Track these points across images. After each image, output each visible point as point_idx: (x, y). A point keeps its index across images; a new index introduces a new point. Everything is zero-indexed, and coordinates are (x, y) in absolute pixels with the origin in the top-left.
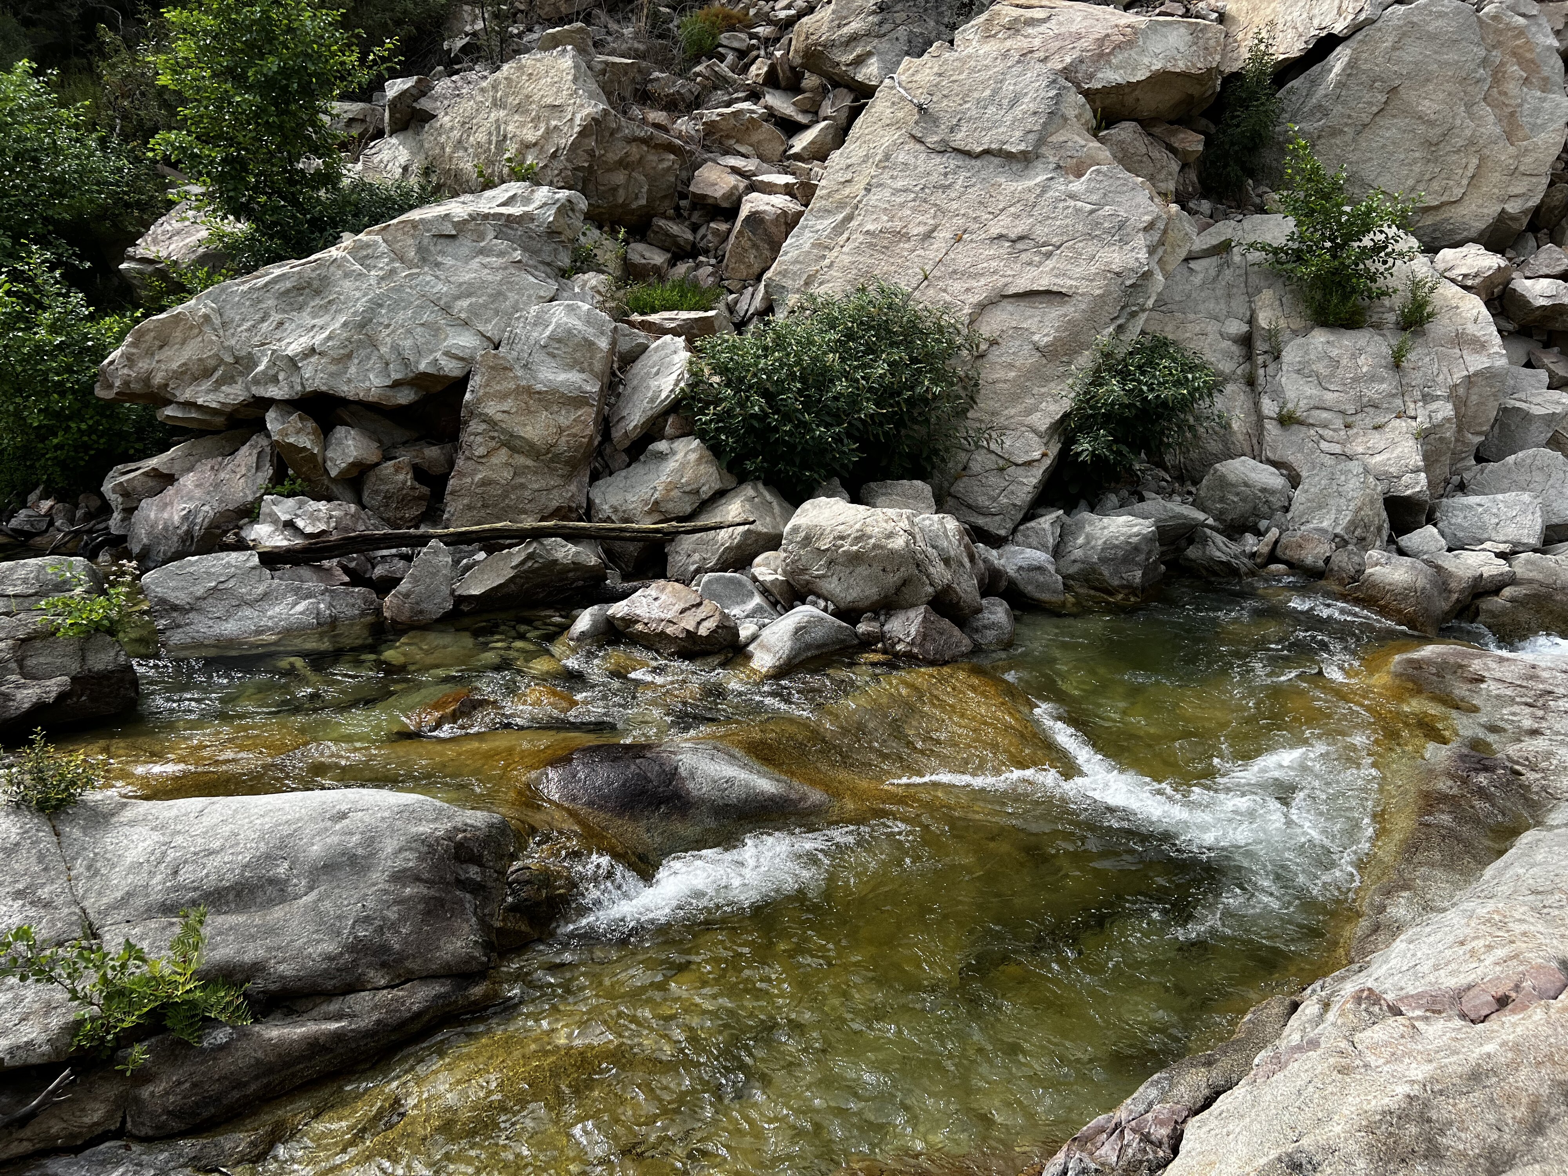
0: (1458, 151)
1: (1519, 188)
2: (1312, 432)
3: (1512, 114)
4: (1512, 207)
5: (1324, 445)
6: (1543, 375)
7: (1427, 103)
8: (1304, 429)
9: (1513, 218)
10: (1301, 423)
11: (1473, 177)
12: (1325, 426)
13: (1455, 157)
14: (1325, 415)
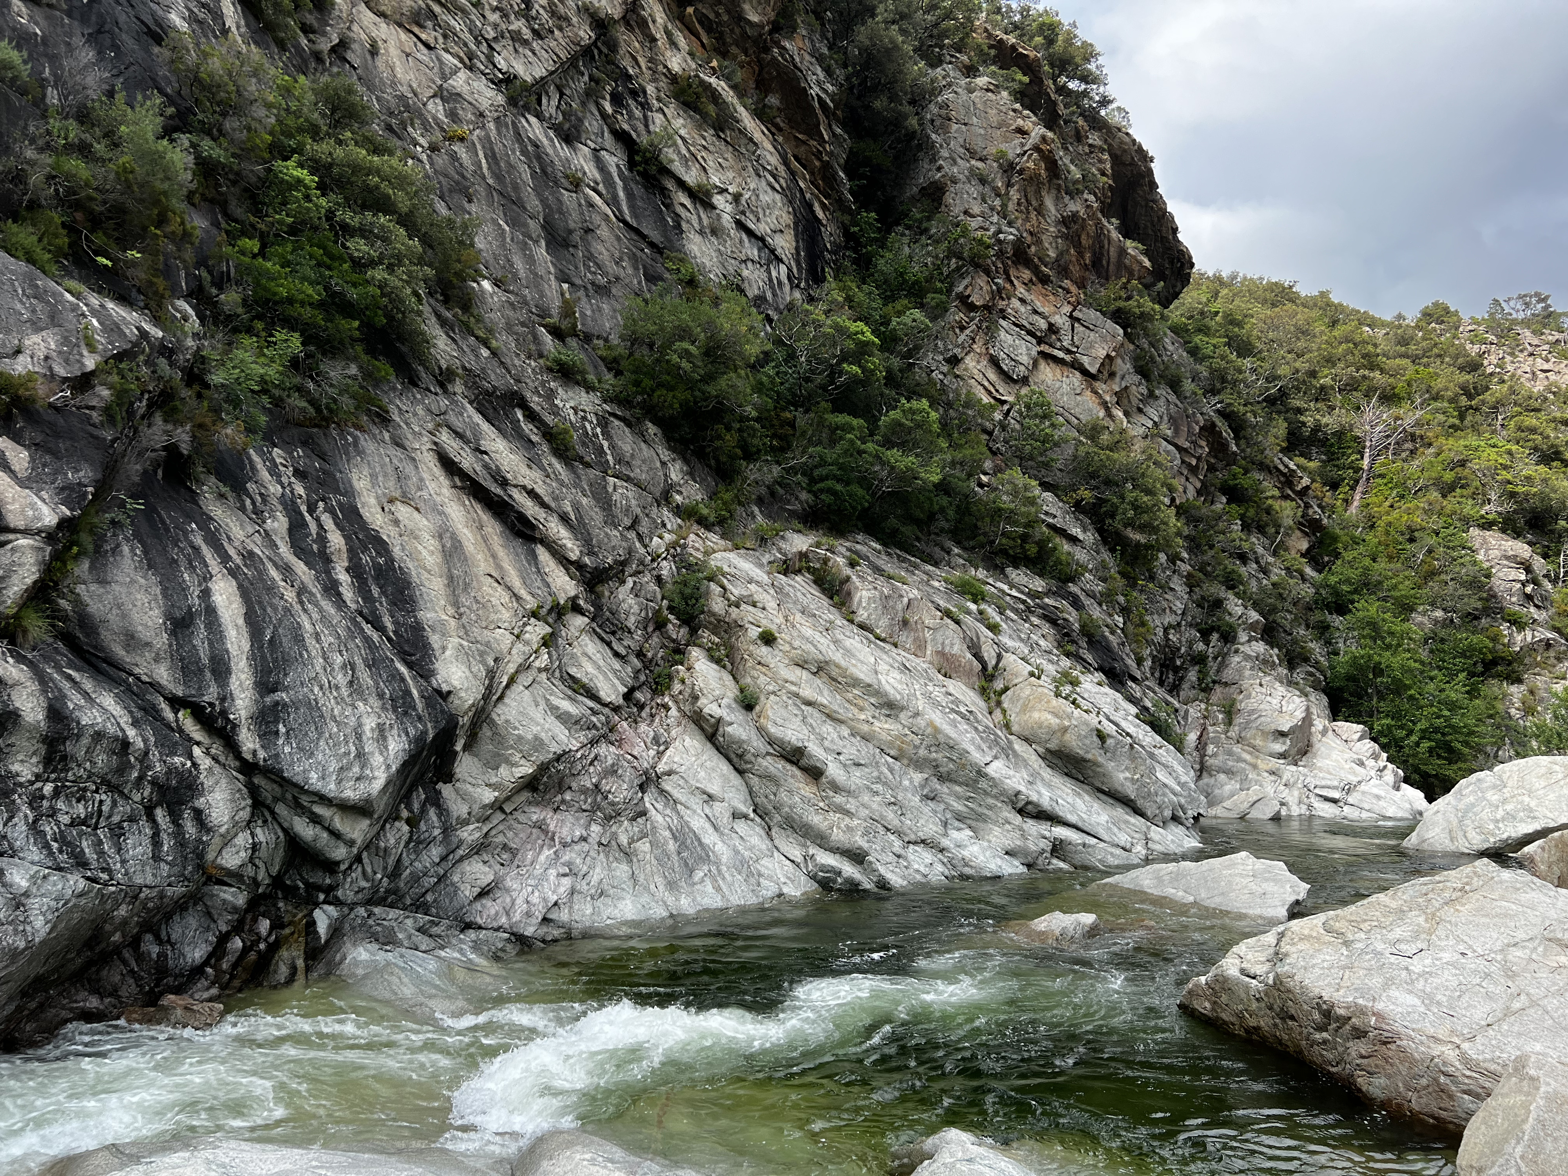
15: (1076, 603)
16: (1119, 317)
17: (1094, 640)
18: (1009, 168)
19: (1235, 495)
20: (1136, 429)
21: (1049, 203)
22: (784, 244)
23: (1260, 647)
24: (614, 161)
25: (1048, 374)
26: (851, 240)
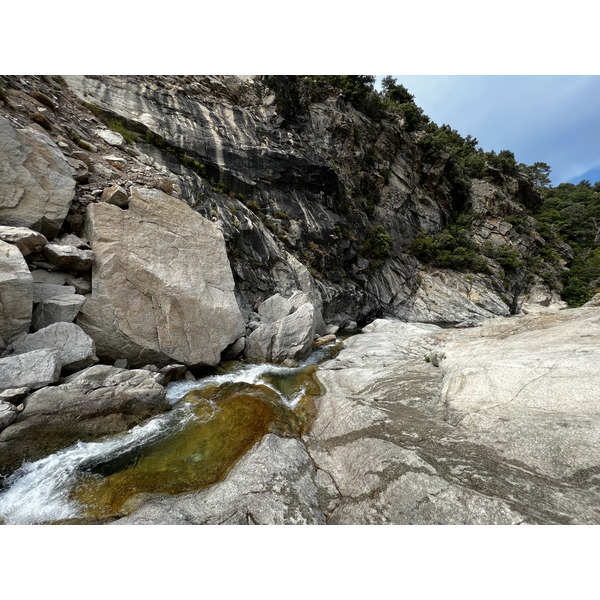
3: (43, 177)
6: (72, 288)
9: (50, 222)
15: (492, 279)
16: (512, 223)
17: (495, 285)
18: (486, 198)
19: (543, 254)
20: (515, 244)
21: (496, 203)
22: (438, 221)
23: (541, 286)
24: (410, 214)
25: (493, 236)
26: (452, 216)
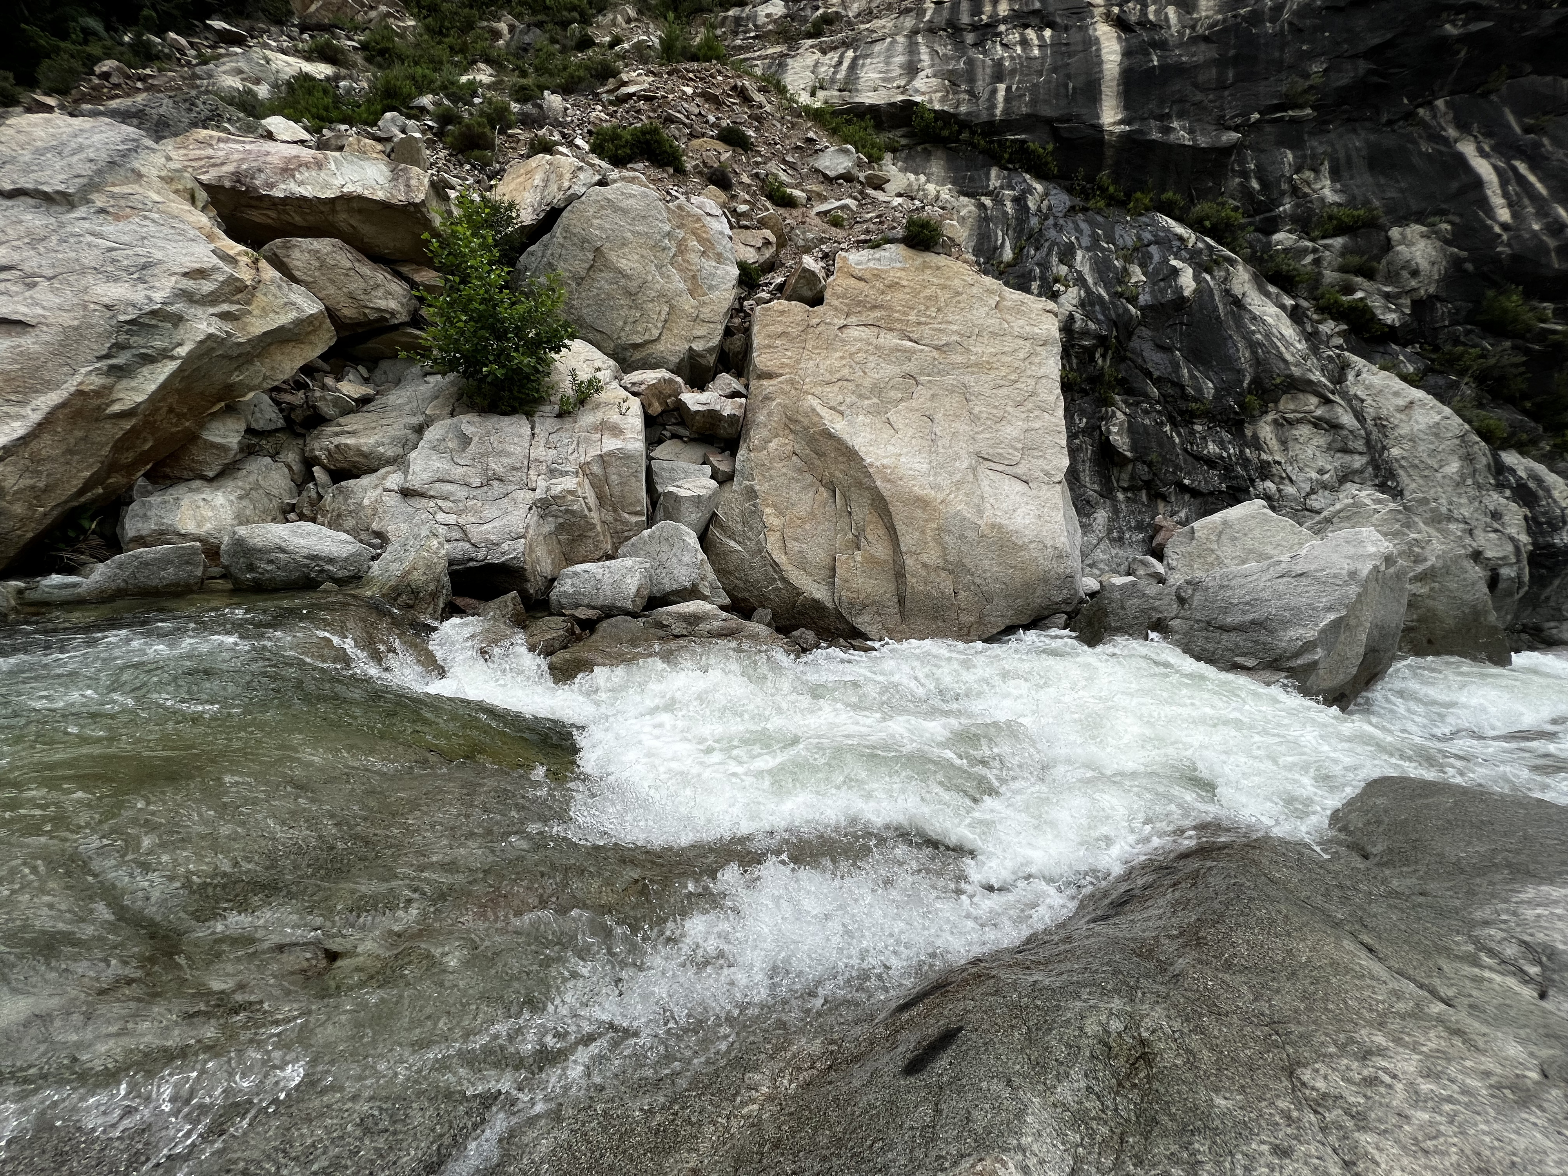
0: (652, 301)
1: (701, 331)
2: (432, 504)
3: (694, 277)
4: (698, 346)
5: (440, 516)
6: (708, 469)
7: (624, 261)
8: (424, 501)
9: (699, 355)
10: (422, 495)
11: (666, 321)
12: (446, 499)
13: (651, 305)
14: (448, 487)
